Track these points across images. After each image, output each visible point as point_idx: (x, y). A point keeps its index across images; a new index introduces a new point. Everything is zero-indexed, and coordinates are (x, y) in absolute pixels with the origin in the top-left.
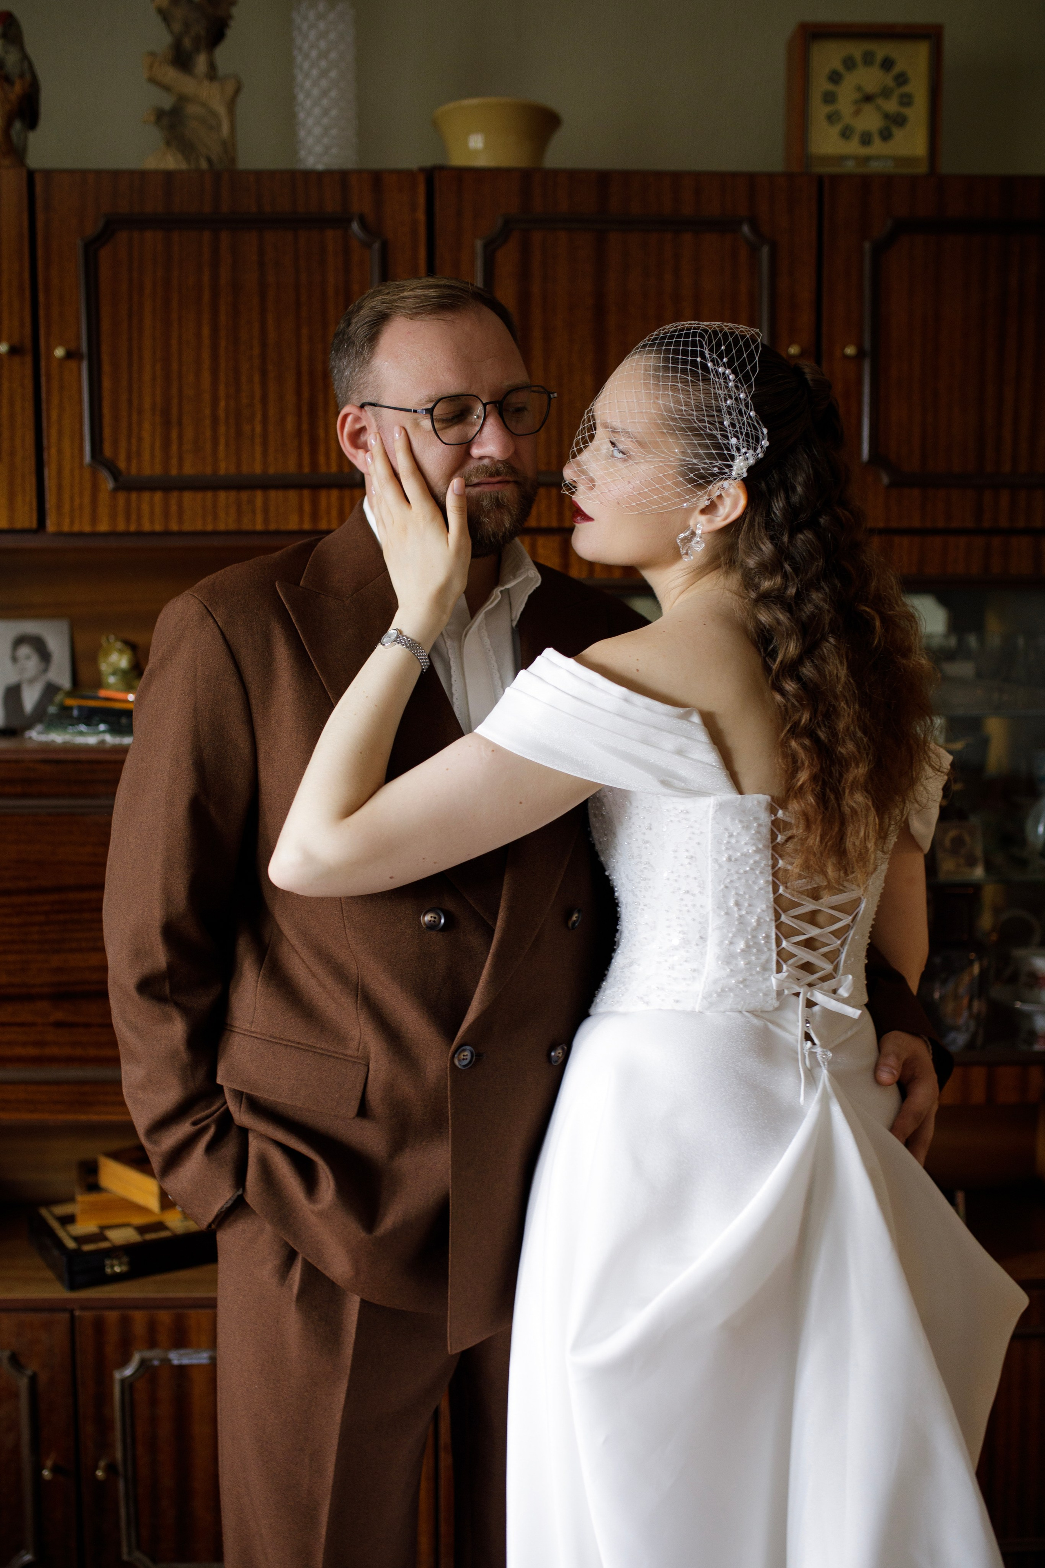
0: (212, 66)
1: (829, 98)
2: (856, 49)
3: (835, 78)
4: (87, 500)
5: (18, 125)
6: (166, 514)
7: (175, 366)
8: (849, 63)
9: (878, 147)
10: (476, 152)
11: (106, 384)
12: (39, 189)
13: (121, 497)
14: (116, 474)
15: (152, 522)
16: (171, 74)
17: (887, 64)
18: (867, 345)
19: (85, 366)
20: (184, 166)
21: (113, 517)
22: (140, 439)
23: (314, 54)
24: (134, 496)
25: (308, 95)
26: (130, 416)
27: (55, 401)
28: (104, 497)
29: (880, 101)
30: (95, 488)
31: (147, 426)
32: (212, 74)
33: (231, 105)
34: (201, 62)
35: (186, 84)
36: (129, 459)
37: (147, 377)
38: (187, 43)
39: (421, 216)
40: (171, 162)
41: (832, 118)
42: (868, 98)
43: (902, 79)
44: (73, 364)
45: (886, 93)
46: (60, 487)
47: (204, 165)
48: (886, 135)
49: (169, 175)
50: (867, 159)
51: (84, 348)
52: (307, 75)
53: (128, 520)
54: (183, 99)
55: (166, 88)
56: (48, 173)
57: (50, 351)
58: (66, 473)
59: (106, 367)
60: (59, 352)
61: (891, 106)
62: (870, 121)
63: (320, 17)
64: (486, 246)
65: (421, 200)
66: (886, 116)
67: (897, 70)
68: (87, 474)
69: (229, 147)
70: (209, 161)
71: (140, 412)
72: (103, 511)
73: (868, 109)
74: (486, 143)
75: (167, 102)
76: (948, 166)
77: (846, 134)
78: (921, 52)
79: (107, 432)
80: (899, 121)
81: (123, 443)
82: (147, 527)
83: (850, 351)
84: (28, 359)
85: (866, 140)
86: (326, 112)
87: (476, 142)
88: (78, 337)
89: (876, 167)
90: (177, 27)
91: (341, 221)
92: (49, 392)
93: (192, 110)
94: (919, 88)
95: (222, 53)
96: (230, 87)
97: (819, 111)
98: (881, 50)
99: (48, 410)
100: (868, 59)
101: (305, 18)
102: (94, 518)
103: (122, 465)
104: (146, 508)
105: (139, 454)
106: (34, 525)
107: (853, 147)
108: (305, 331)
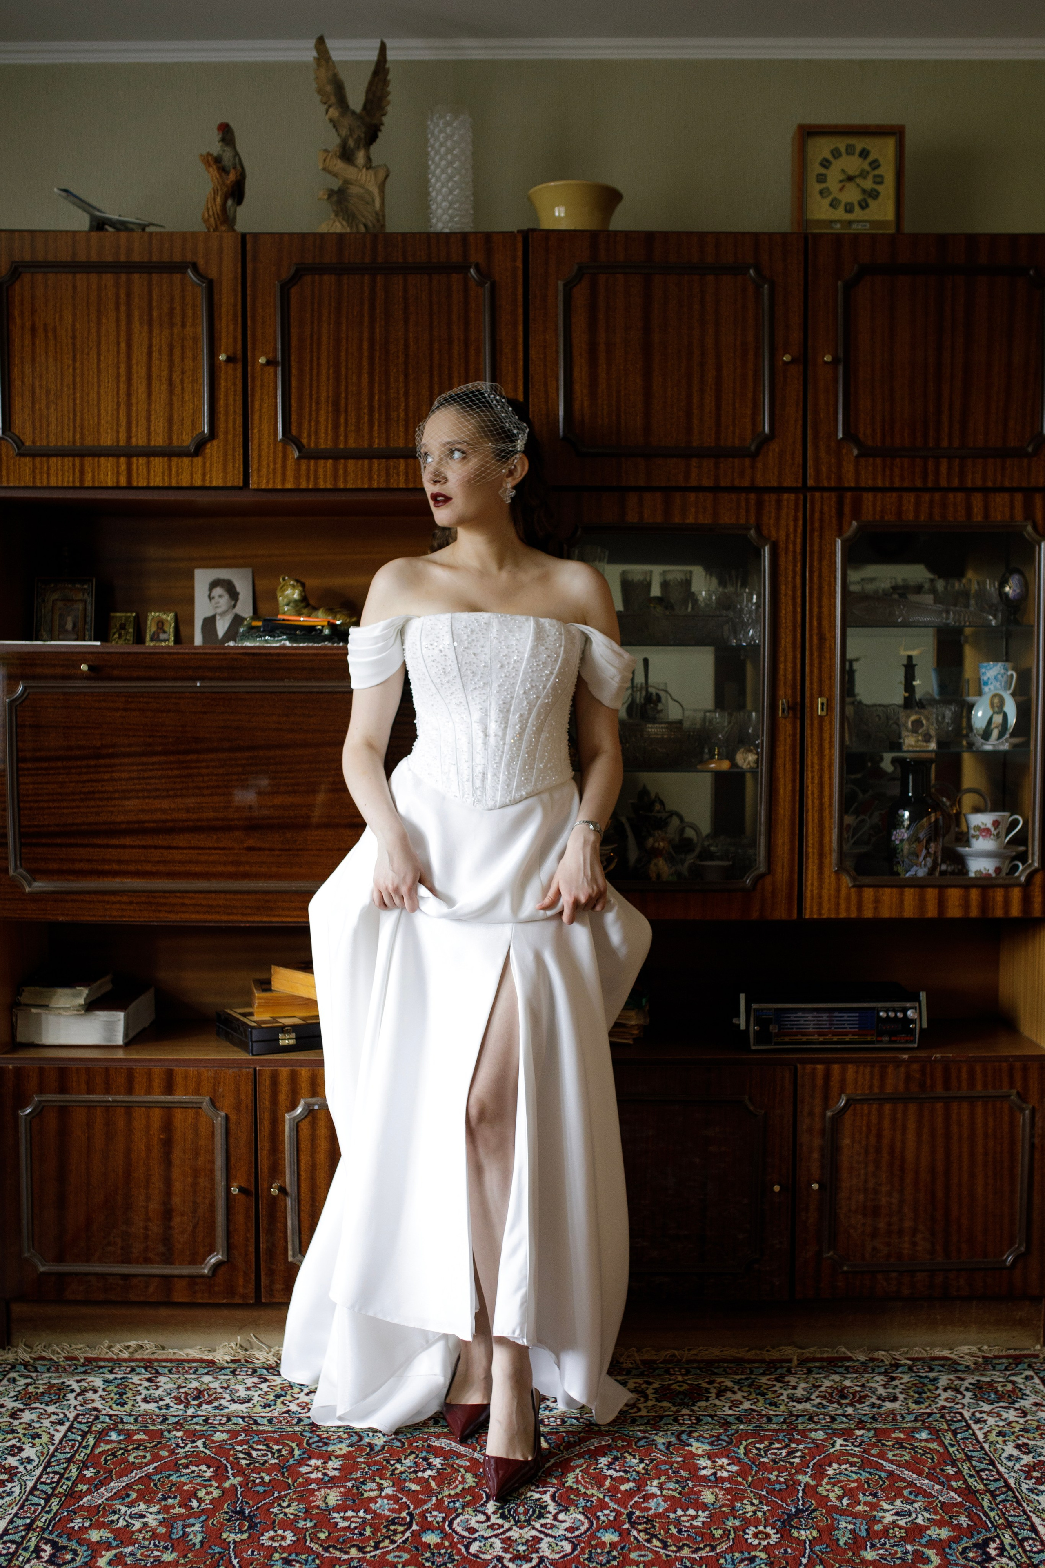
0: (369, 159)
1: (821, 178)
2: (841, 143)
3: (826, 164)
4: (279, 466)
5: (230, 202)
6: (335, 476)
7: (343, 370)
8: (836, 153)
9: (858, 214)
10: (559, 218)
11: (294, 383)
12: (249, 246)
13: (304, 464)
14: (300, 447)
15: (325, 482)
16: (339, 165)
17: (864, 154)
18: (841, 355)
19: (279, 369)
20: (348, 230)
21: (297, 477)
22: (317, 422)
23: (443, 150)
24: (312, 462)
25: (438, 179)
26: (311, 406)
27: (258, 395)
28: (290, 464)
29: (859, 181)
30: (285, 457)
31: (322, 412)
32: (369, 164)
33: (382, 187)
34: (361, 156)
35: (350, 172)
36: (309, 436)
37: (324, 378)
38: (351, 143)
39: (519, 264)
40: (339, 227)
41: (823, 193)
42: (850, 179)
43: (875, 164)
44: (271, 369)
45: (863, 175)
46: (260, 456)
47: (362, 229)
48: (864, 205)
49: (340, 237)
50: (850, 223)
51: (279, 358)
52: (437, 166)
53: (308, 481)
54: (347, 182)
55: (335, 175)
56: (256, 236)
57: (255, 360)
58: (264, 446)
59: (294, 371)
60: (262, 360)
61: (868, 184)
62: (852, 195)
63: (448, 124)
64: (565, 285)
65: (520, 253)
66: (864, 191)
67: (871, 158)
68: (280, 447)
69: (380, 217)
70: (366, 226)
71: (318, 403)
72: (290, 473)
73: (850, 186)
74: (566, 212)
75: (336, 185)
76: (908, 228)
77: (834, 204)
78: (890, 144)
79: (294, 417)
80: (874, 195)
81: (306, 425)
82: (322, 485)
83: (828, 358)
84: (239, 366)
85: (849, 208)
86: (451, 191)
87: (559, 212)
88: (275, 349)
89: (856, 228)
90: (344, 132)
91: (463, 268)
92: (253, 390)
93: (353, 190)
94: (888, 171)
95: (374, 148)
96: (382, 174)
97: (814, 188)
98: (860, 144)
99: (253, 402)
100: (850, 150)
101: (437, 125)
102: (284, 480)
103: (305, 441)
104: (321, 472)
105: (317, 433)
106: (241, 484)
107: (840, 214)
108: (436, 346)
